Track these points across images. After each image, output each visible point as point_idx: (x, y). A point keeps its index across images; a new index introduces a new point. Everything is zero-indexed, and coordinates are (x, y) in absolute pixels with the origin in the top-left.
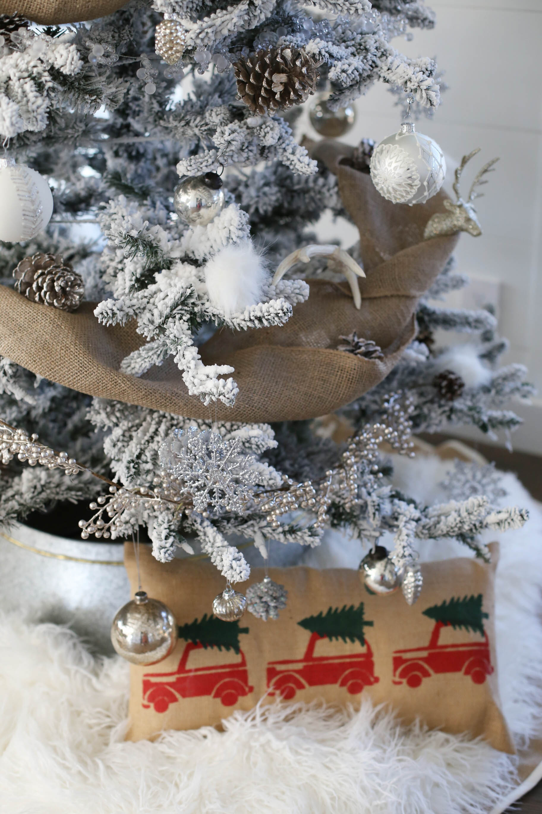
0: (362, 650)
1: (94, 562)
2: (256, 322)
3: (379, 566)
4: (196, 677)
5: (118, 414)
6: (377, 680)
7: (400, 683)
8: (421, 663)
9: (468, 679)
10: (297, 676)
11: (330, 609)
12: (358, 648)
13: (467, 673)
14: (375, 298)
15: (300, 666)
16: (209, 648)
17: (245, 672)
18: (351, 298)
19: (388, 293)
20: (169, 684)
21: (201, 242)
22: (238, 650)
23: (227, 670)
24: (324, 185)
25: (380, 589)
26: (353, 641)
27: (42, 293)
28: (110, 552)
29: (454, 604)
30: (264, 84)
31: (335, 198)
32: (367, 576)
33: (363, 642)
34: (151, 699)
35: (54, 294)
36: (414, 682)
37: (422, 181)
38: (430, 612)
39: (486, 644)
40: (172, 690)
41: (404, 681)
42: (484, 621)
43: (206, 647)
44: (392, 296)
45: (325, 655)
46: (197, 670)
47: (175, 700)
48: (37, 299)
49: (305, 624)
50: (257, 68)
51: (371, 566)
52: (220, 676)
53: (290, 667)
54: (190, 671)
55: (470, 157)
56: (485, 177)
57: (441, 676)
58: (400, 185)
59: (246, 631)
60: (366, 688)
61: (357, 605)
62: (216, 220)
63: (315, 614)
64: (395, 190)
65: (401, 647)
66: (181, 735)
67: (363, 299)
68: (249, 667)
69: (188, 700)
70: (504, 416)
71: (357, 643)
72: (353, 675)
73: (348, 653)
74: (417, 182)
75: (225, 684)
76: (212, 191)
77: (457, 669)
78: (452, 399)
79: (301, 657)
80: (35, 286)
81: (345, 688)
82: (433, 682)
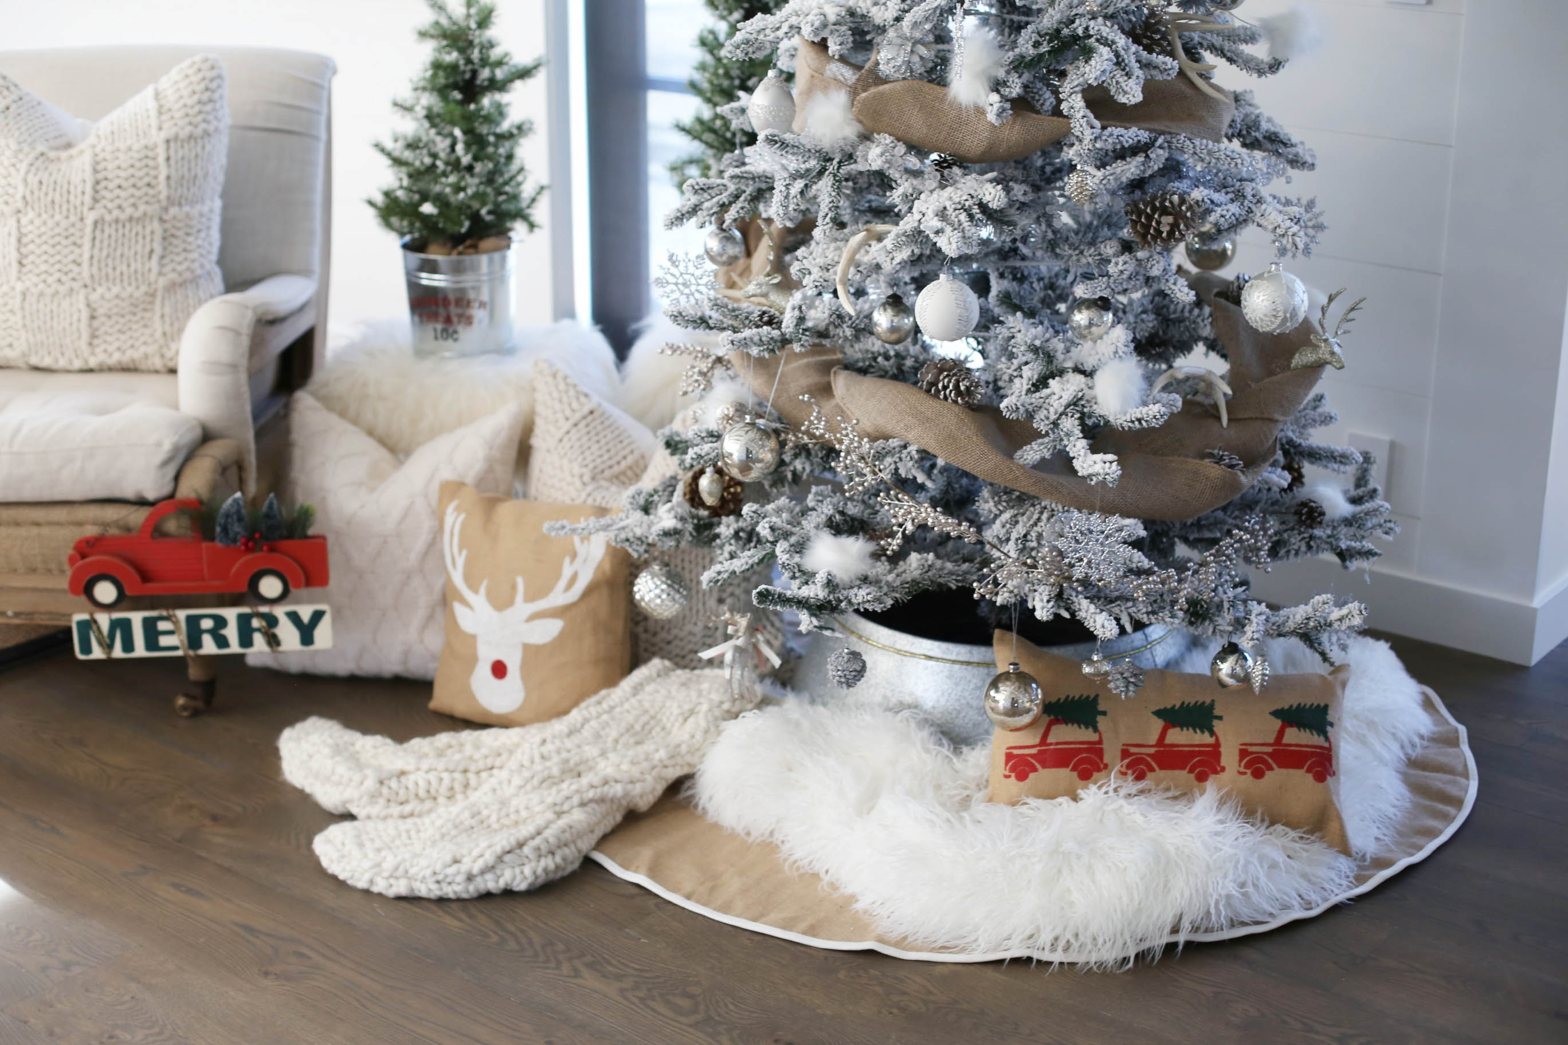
0: (1211, 740)
1: (954, 662)
2: (1137, 423)
3: (1231, 660)
4: (1056, 750)
5: (1004, 504)
6: (1223, 769)
7: (1244, 773)
8: (1265, 756)
9: (1310, 776)
10: (1149, 759)
11: (1183, 703)
12: (1207, 739)
13: (1308, 771)
14: (1241, 419)
15: (1152, 750)
16: (1070, 725)
17: (1101, 750)
18: (1218, 418)
19: (1253, 416)
20: (1032, 756)
21: (1090, 355)
22: (1096, 730)
23: (1085, 746)
24: (1199, 316)
25: (1231, 683)
26: (1203, 732)
27: (948, 392)
28: (971, 652)
29: (1300, 709)
30: (1154, 224)
31: (1208, 327)
32: (1220, 670)
33: (1212, 733)
34: (1013, 769)
35: (959, 393)
36: (1258, 774)
37: (1285, 312)
38: (1276, 714)
39: (1330, 749)
40: (1033, 761)
41: (1249, 772)
42: (1329, 728)
43: (1066, 723)
44: (1257, 418)
45: (1176, 742)
46: (1057, 744)
47: (1035, 770)
48: (942, 397)
49: (1159, 713)
50: (1148, 210)
51: (1223, 661)
52: (1079, 751)
53: (1143, 750)
54: (1051, 744)
55: (1337, 295)
56: (1351, 315)
57: (1284, 771)
58: (1266, 315)
59: (1104, 713)
60: (1212, 778)
61: (1208, 701)
62: (1105, 337)
63: (1169, 707)
64: (1262, 320)
65: (1248, 740)
66: (1040, 802)
67: (1230, 420)
68: (1105, 746)
69: (1047, 770)
70: (1363, 546)
71: (1207, 734)
72: (1201, 763)
73: (1197, 742)
74: (1281, 314)
75: (1082, 758)
76: (1103, 312)
77: (1298, 766)
78: (1312, 528)
79: (1154, 742)
80: (940, 386)
81: (1192, 776)
82: (1276, 776)
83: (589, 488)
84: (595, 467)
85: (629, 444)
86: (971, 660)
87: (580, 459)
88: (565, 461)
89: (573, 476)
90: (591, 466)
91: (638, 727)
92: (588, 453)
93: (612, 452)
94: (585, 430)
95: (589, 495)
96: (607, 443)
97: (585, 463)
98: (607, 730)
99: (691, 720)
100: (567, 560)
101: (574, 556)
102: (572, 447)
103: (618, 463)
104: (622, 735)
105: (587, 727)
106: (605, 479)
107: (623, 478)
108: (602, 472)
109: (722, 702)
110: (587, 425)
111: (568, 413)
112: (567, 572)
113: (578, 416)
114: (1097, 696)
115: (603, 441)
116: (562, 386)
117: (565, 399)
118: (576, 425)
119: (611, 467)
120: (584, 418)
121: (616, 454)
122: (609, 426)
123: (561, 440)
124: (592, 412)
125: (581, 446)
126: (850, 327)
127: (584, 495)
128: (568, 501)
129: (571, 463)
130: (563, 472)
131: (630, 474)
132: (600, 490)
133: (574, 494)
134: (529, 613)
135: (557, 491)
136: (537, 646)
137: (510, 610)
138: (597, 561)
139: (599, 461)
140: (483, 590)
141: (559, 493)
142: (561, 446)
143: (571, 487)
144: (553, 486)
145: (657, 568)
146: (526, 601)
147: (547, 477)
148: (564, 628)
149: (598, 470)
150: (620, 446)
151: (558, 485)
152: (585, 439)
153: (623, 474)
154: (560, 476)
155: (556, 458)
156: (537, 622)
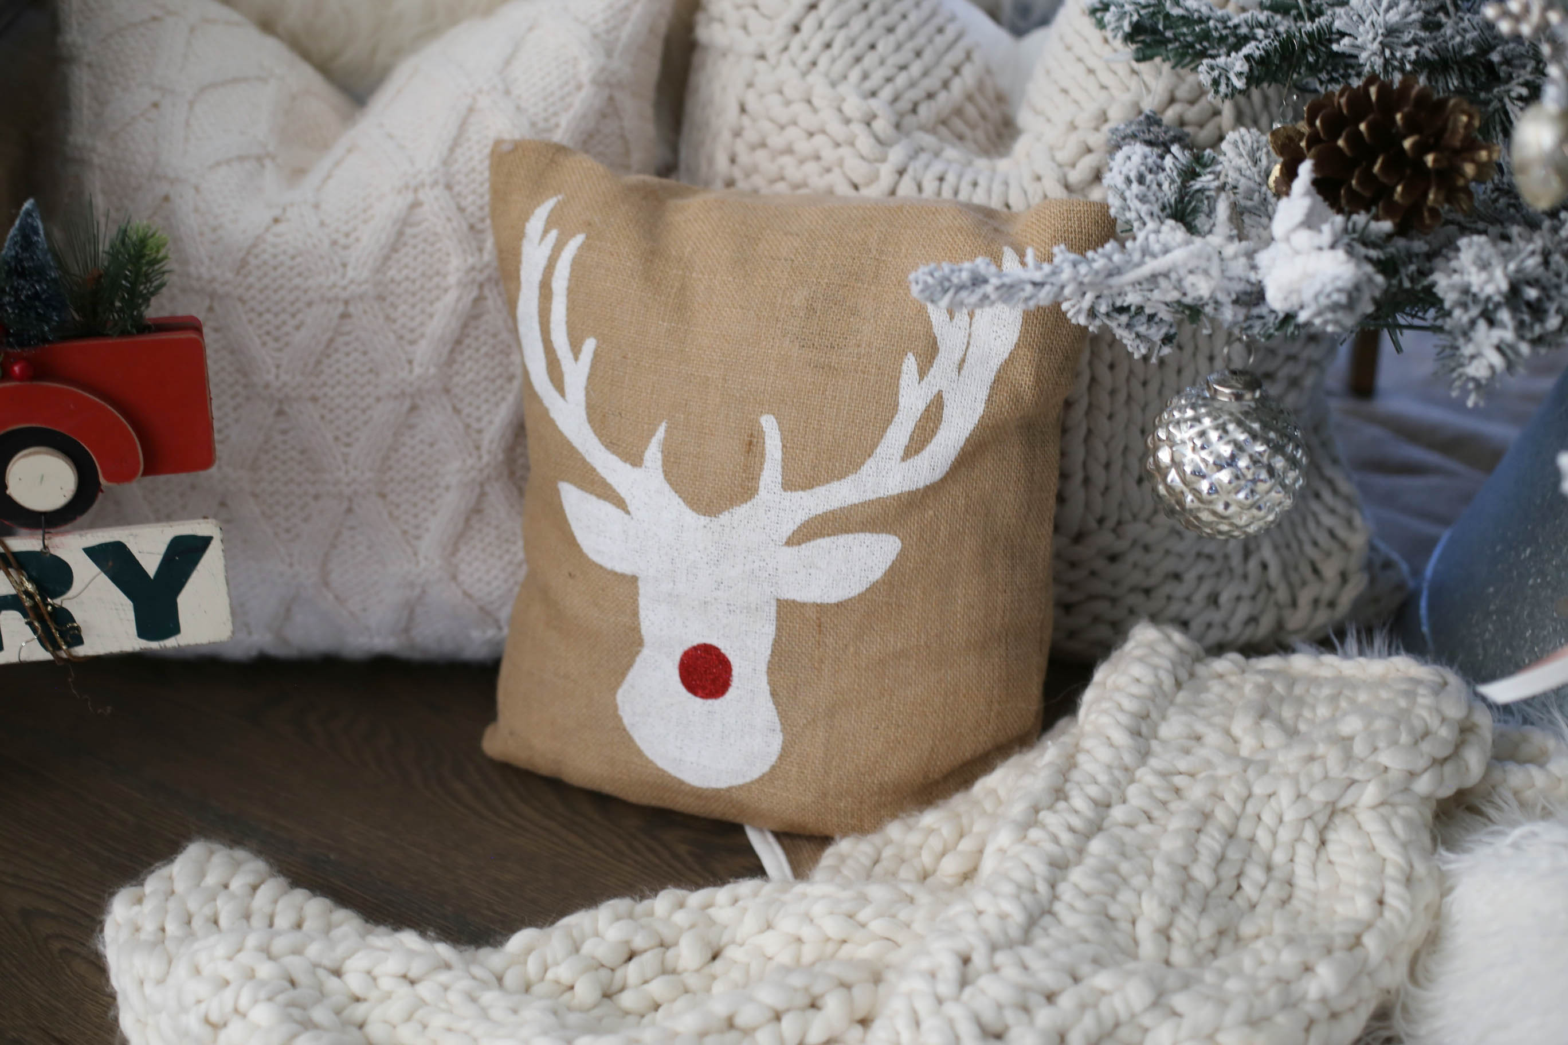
83: (897, 155)
84: (896, 99)
85: (959, 37)
87: (855, 74)
88: (816, 80)
89: (848, 121)
90: (887, 93)
91: (1203, 874)
92: (870, 60)
93: (928, 55)
95: (901, 173)
96: (912, 35)
97: (868, 85)
98: (1126, 896)
99: (1342, 837)
100: (910, 364)
101: (928, 353)
102: (828, 46)
103: (946, 85)
104: (1175, 909)
105: (1065, 890)
106: (922, 128)
107: (958, 124)
108: (914, 110)
109: (1412, 775)
112: (912, 399)
115: (902, 30)
119: (930, 96)
121: (937, 62)
123: (796, 29)
125: (852, 43)
127: (886, 173)
128: (843, 189)
129: (833, 85)
130: (815, 110)
131: (971, 111)
132: (924, 157)
133: (857, 169)
134: (801, 517)
135: (802, 162)
136: (821, 608)
137: (742, 511)
138: (995, 363)
139: (902, 79)
140: (653, 453)
141: (811, 167)
142: (796, 42)
143: (845, 151)
144: (789, 150)
145: (1225, 393)
146: (789, 485)
147: (766, 126)
148: (902, 556)
149: (904, 104)
150: (940, 41)
151: (803, 146)
152: (857, 24)
153: (959, 112)
154: (808, 120)
155: (787, 73)
156: (824, 543)
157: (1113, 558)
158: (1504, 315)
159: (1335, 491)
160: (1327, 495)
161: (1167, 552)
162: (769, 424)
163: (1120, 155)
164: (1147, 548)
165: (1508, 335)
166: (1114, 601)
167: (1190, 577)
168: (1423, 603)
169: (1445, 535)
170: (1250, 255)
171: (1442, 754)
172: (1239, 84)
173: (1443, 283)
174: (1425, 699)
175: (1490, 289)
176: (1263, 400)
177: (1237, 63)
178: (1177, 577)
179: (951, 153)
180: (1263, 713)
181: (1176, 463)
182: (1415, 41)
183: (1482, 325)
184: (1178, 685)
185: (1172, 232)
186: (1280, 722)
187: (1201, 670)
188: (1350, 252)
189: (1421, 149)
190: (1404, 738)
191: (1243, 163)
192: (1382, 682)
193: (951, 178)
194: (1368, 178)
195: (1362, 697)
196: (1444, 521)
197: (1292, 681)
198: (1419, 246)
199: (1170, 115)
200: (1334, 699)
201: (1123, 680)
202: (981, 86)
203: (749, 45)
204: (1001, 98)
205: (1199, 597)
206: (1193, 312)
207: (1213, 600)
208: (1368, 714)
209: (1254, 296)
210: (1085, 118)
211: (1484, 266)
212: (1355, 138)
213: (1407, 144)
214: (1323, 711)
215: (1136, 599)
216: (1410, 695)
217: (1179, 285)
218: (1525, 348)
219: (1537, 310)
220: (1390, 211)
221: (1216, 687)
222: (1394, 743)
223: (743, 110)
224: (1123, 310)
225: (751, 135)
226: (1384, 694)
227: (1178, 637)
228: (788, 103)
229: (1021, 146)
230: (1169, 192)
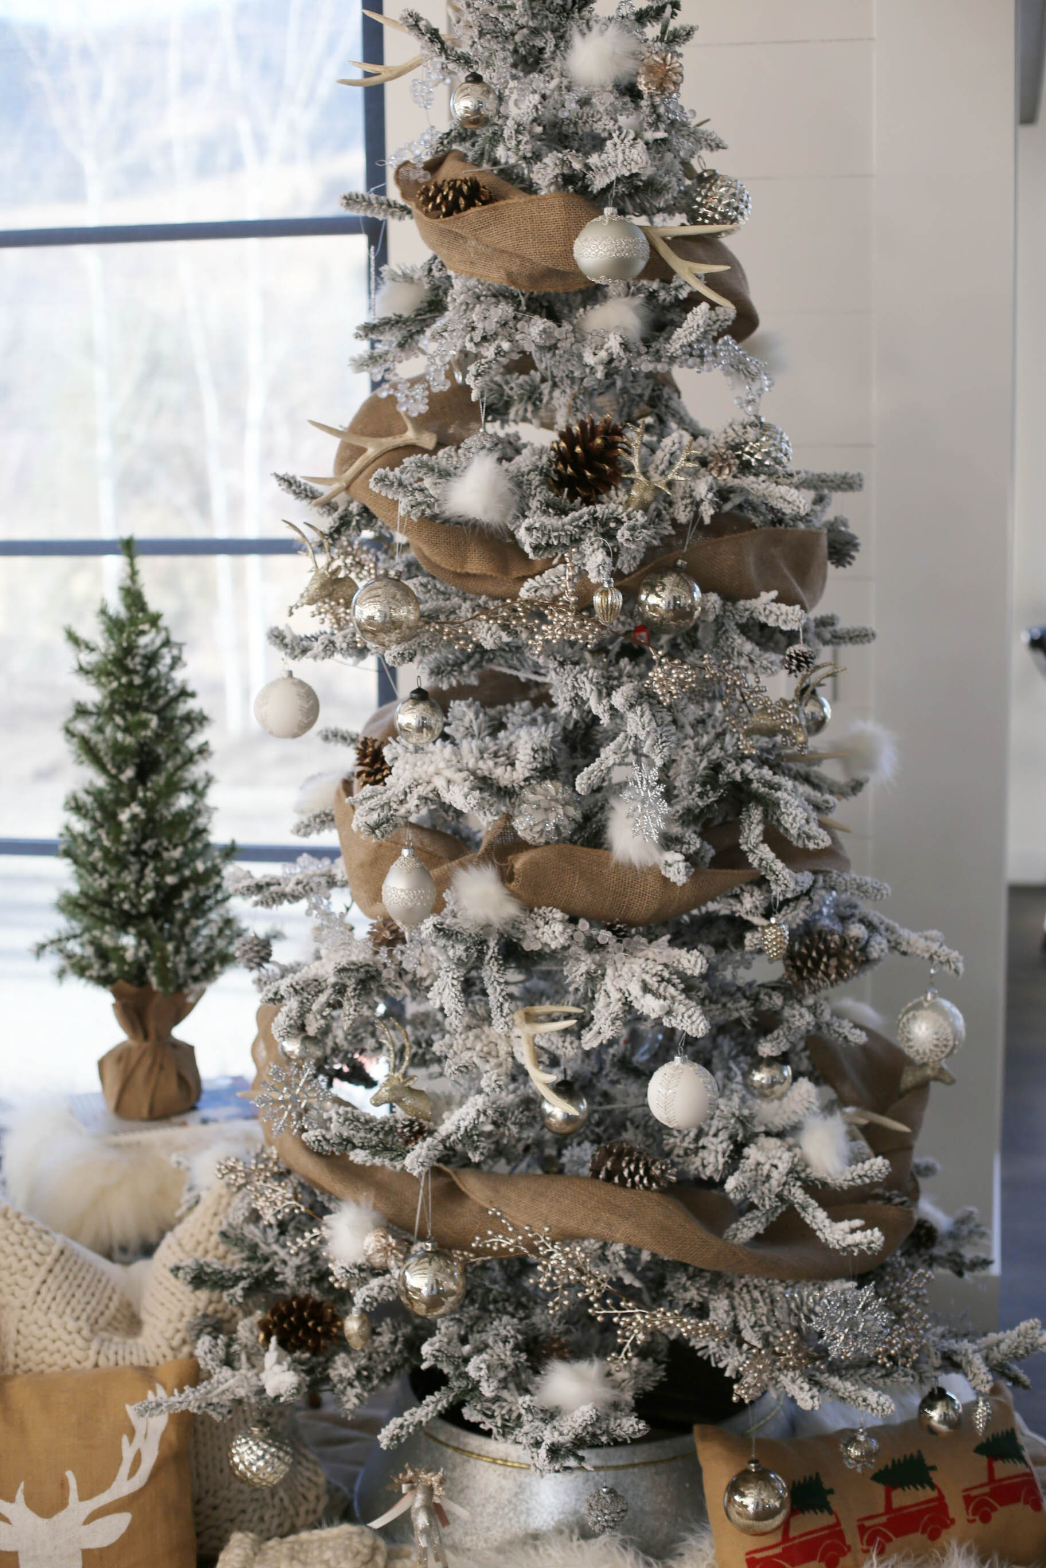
0: (934, 1494)
3: (941, 1406)
4: (801, 1543)
6: (953, 1521)
7: (973, 1521)
8: (987, 1498)
9: (1029, 1507)
10: (884, 1529)
12: (930, 1494)
13: (1025, 1502)
15: (884, 1519)
16: (808, 1512)
17: (841, 1531)
20: (777, 1556)
22: (831, 1512)
23: (826, 1532)
25: (944, 1428)
26: (924, 1487)
29: (995, 1439)
32: (930, 1418)
33: (933, 1486)
36: (986, 1518)
38: (980, 1450)
39: (1030, 1474)
40: (781, 1562)
41: (977, 1518)
42: (1022, 1452)
43: (803, 1512)
45: (903, 1505)
46: (801, 1537)
48: (629, 1185)
49: (877, 1478)
50: (814, 954)
51: (932, 1408)
52: (821, 1539)
53: (876, 1521)
54: (795, 1538)
57: (1006, 1509)
59: (831, 1491)
60: (945, 1532)
61: (915, 1454)
62: (791, 1093)
63: (883, 1468)
65: (967, 1485)
68: (844, 1526)
71: (928, 1488)
72: (931, 1521)
73: (922, 1499)
75: (827, 1547)
76: (783, 1068)
77: (1016, 1499)
79: (881, 1509)
80: (626, 1173)
81: (925, 1536)
82: (1001, 1515)
83: (95, 1345)
84: (88, 1318)
85: (108, 1281)
86: (636, 1461)
87: (68, 1310)
88: (52, 1316)
89: (70, 1333)
90: (84, 1317)
92: (74, 1302)
93: (97, 1295)
94: (62, 1277)
95: (98, 1353)
96: (88, 1287)
97: (75, 1314)
100: (125, 1439)
101: (132, 1433)
102: (54, 1299)
103: (107, 1307)
106: (102, 1330)
107: (116, 1324)
108: (96, 1322)
110: (63, 1269)
111: (36, 1257)
112: (128, 1454)
113: (49, 1259)
114: (817, 1474)
115: (84, 1285)
116: (18, 1227)
117: (26, 1242)
118: (50, 1271)
119: (102, 1313)
120: (57, 1260)
121: (102, 1297)
122: (82, 1266)
123: (38, 1293)
124: (62, 1252)
125: (64, 1296)
126: (514, 1123)
127: (92, 1353)
128: (74, 1365)
129: (61, 1317)
130: (55, 1330)
131: (119, 1316)
132: (106, 1344)
133: (79, 1355)
134: (88, 1512)
135: (52, 1354)
136: (101, 1550)
137: (62, 1514)
138: (159, 1433)
139: (89, 1309)
140: (20, 1496)
141: (57, 1356)
142: (40, 1298)
143: (72, 1347)
144: (45, 1349)
145: (256, 1430)
146: (82, 1498)
147: (33, 1340)
148: (133, 1521)
149: (92, 1320)
150: (101, 1286)
151: (52, 1347)
152: (65, 1286)
153: (114, 1318)
154: (51, 1335)
155: (37, 1314)
156: (99, 1521)
157: (215, 1508)
158: (356, 1383)
159: (307, 1459)
160: (305, 1463)
161: (238, 1501)
162: (70, 1475)
163: (200, 1342)
164: (229, 1501)
165: (359, 1390)
166: (218, 1527)
167: (250, 1510)
168: (356, 1504)
169: (361, 1471)
170: (257, 1375)
171: (366, 1559)
172: (240, 1300)
173: (332, 1373)
174: (356, 1539)
175: (349, 1375)
176: (271, 1431)
177: (238, 1291)
178: (244, 1511)
179: (117, 1339)
180: (292, 1558)
181: (242, 1462)
182: (309, 1271)
183: (349, 1388)
184: (255, 1554)
185: (226, 1372)
186: (299, 1561)
187: (263, 1546)
188: (295, 1370)
189: (316, 1325)
190: (350, 1556)
191: (248, 1334)
192: (338, 1536)
193: (120, 1352)
194: (298, 1338)
195: (331, 1544)
196: (360, 1464)
197: (301, 1544)
198: (322, 1359)
199: (211, 1309)
200: (320, 1547)
201: (232, 1556)
202: (121, 1303)
203: (17, 1303)
204: (129, 1305)
205: (256, 1518)
206: (239, 1402)
207: (262, 1519)
208: (334, 1549)
209: (262, 1391)
210: (174, 1317)
211: (346, 1366)
212: (290, 1323)
213: (310, 1324)
214: (316, 1553)
215: (228, 1525)
216: (350, 1539)
217: (233, 1393)
218: (366, 1394)
219: (369, 1378)
220: (308, 1349)
221: (271, 1552)
222: (346, 1558)
223: (18, 1332)
224: (211, 1404)
225: (24, 1344)
226: (340, 1541)
227: (251, 1535)
228: (41, 1328)
229: (147, 1330)
230: (222, 1354)
